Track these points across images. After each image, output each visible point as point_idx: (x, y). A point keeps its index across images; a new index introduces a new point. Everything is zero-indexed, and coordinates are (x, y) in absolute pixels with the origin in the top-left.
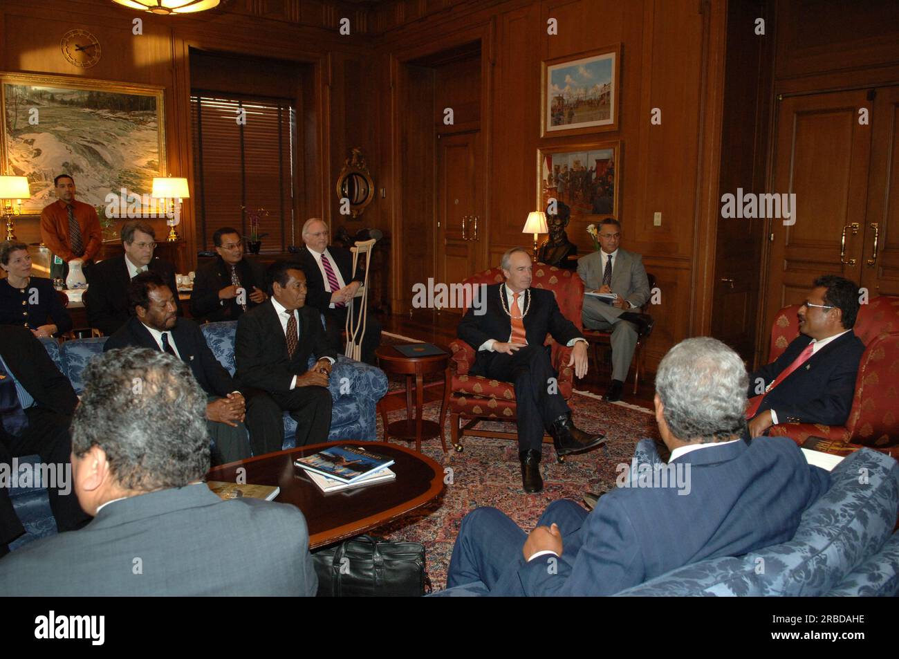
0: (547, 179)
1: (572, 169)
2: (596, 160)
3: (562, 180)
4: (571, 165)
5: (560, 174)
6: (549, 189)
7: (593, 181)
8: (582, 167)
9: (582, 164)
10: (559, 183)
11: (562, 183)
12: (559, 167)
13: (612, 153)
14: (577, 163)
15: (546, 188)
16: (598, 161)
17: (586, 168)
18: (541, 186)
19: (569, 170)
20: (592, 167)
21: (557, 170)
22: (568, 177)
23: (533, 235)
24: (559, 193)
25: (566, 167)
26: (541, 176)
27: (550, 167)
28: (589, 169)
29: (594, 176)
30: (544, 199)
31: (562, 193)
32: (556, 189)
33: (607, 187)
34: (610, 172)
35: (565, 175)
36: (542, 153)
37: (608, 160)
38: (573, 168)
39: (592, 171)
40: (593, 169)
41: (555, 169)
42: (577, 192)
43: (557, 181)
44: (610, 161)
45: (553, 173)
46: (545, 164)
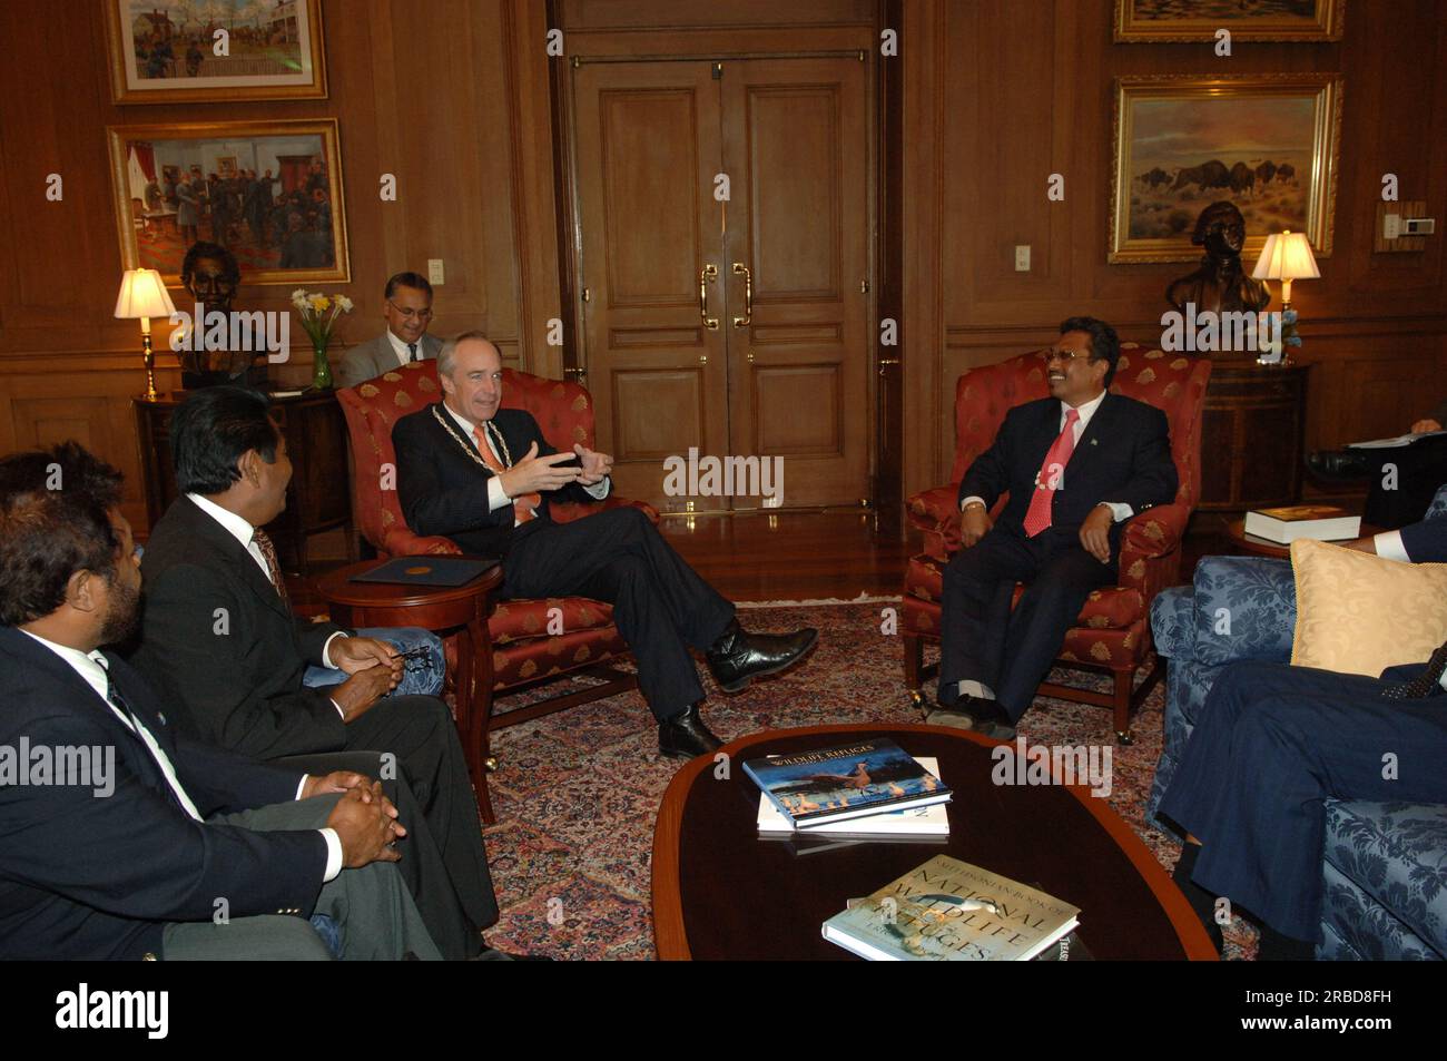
0: (143, 198)
1: (214, 177)
2: (279, 158)
3: (184, 197)
4: (209, 167)
5: (180, 186)
6: (149, 219)
7: (276, 202)
8: (243, 172)
9: (240, 165)
10: (183, 204)
11: (187, 203)
12: (175, 170)
13: (319, 145)
14: (227, 162)
15: (143, 218)
16: (284, 160)
17: (254, 174)
18: (129, 212)
19: (206, 176)
20: (269, 173)
21: (171, 175)
22: (207, 194)
23: (137, 321)
24: (185, 228)
25: (197, 171)
26: (128, 190)
27: (148, 170)
28: (262, 175)
29: (277, 190)
30: (140, 242)
31: (194, 228)
32: (172, 219)
33: (313, 213)
34: (318, 182)
35: (197, 187)
36: (119, 138)
37: (309, 157)
38: (216, 171)
39: (268, 181)
40: (274, 175)
41: (165, 174)
42: (235, 225)
43: (174, 200)
44: (314, 161)
45: (160, 183)
46: (134, 162)
